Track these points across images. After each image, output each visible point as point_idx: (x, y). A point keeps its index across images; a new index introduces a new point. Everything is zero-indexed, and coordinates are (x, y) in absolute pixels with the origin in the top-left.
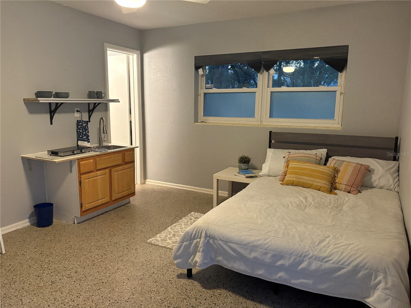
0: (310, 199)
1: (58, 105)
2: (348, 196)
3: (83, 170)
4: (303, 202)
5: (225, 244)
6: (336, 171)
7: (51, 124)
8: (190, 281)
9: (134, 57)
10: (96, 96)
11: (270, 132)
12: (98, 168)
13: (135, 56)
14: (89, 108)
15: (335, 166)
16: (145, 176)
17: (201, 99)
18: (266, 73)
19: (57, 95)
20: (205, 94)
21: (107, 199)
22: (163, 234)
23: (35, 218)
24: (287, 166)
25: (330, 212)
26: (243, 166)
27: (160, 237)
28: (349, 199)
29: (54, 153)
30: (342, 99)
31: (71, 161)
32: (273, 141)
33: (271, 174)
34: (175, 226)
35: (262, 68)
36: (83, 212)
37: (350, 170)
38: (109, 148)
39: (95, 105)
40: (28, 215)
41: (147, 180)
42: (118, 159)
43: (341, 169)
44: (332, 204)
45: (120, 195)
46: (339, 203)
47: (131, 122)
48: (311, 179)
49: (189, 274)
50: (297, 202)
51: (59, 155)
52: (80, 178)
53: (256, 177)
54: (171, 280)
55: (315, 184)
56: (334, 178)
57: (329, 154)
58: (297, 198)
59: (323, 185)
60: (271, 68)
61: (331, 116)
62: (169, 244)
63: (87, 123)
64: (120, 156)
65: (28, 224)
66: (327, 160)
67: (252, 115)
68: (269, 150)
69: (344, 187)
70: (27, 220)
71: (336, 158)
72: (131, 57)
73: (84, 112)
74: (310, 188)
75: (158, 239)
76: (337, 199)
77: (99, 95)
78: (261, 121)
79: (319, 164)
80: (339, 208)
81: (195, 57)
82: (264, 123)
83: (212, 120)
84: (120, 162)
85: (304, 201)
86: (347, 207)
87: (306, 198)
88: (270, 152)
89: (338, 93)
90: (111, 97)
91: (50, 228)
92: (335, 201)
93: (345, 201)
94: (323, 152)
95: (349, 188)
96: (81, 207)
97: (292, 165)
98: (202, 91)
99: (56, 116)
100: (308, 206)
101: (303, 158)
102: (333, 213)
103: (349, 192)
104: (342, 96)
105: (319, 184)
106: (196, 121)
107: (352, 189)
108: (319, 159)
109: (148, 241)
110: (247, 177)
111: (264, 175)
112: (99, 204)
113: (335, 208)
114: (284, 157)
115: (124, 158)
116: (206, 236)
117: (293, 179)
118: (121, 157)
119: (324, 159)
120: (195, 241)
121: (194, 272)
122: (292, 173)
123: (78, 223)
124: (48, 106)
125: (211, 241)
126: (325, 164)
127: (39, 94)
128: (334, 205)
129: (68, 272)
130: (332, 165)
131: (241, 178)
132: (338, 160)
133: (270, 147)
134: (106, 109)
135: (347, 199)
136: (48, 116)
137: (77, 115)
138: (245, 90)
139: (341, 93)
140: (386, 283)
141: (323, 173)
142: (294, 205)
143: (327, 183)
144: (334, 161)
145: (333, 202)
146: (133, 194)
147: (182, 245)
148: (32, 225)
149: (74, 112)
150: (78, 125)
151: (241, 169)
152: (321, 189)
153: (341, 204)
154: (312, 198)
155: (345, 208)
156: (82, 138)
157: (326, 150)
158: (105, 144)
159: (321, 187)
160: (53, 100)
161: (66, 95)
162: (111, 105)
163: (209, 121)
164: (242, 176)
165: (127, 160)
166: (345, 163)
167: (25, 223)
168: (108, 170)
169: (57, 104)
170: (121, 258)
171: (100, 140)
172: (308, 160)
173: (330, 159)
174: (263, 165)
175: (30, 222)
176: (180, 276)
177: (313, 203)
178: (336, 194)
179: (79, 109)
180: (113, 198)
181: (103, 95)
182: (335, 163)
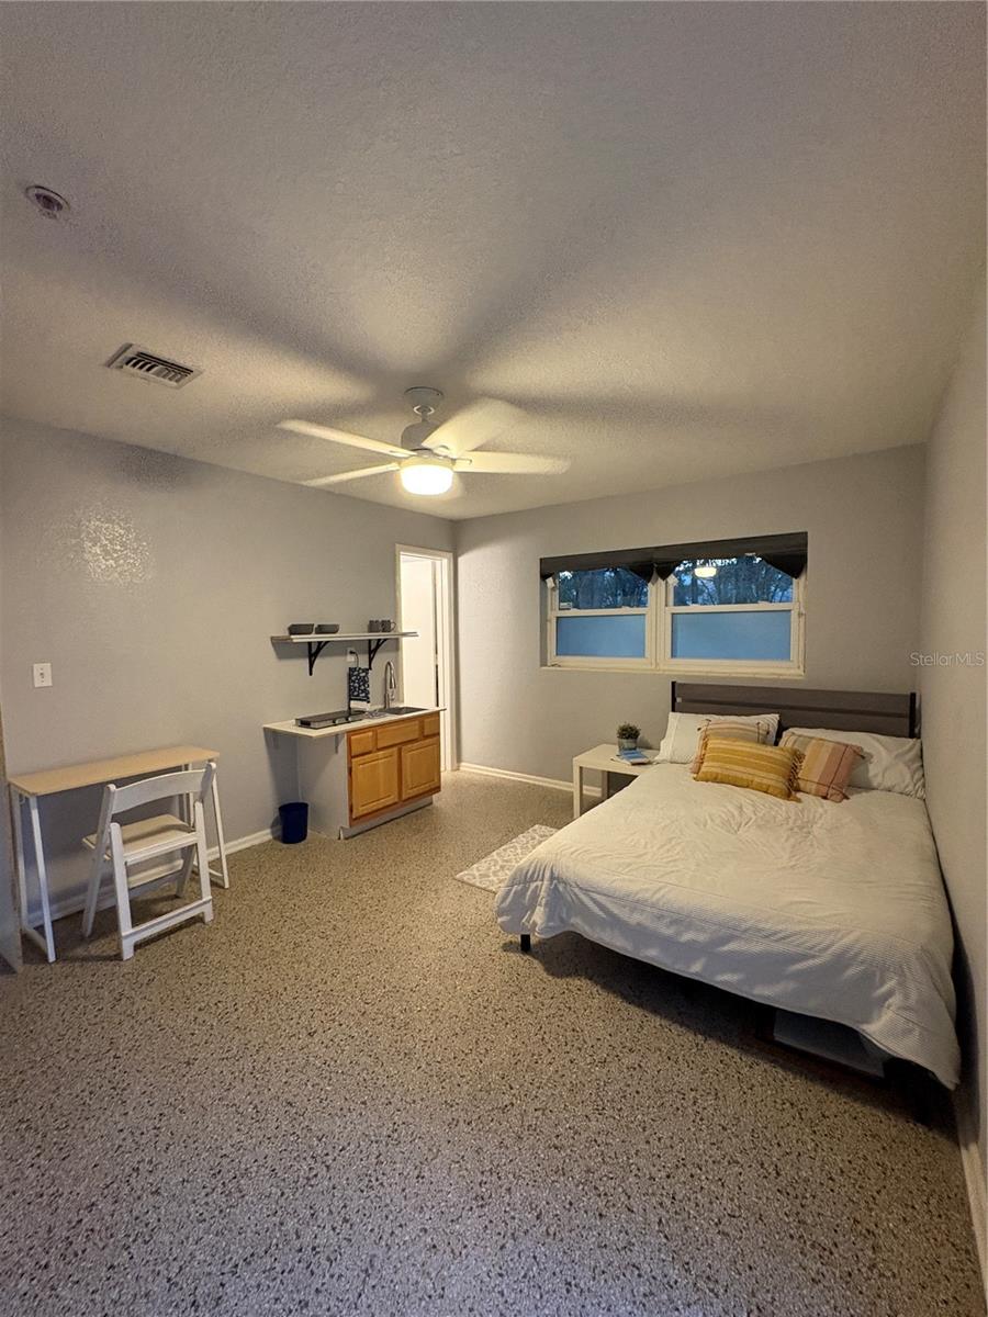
0: (748, 810)
1: (321, 645)
2: (822, 806)
3: (355, 750)
4: (733, 816)
5: (585, 893)
6: (798, 756)
7: (311, 674)
8: (527, 957)
9: (443, 563)
10: (381, 628)
11: (673, 683)
12: (380, 746)
13: (445, 561)
14: (370, 647)
15: (796, 747)
16: (458, 757)
17: (552, 627)
18: (661, 582)
19: (321, 630)
20: (558, 618)
21: (393, 798)
22: (483, 865)
23: (279, 827)
24: (705, 745)
25: (787, 840)
26: (627, 743)
27: (478, 870)
28: (826, 811)
29: (305, 723)
30: (802, 624)
31: (337, 736)
32: (679, 700)
33: (676, 758)
34: (504, 850)
35: (655, 574)
36: (353, 820)
37: (825, 756)
38: (398, 711)
39: (379, 643)
40: (271, 822)
41: (463, 764)
42: (413, 731)
43: (808, 753)
44: (791, 821)
45: (415, 791)
46: (805, 820)
47: (437, 667)
48: (750, 771)
49: (525, 945)
50: (723, 815)
52: (350, 762)
53: (649, 763)
54: (493, 953)
55: (757, 780)
56: (794, 769)
57: (784, 725)
58: (725, 807)
59: (773, 783)
60: (669, 574)
61: (784, 655)
62: (492, 882)
63: (366, 671)
64: (416, 725)
65: (270, 837)
66: (779, 735)
67: (640, 652)
68: (671, 713)
69: (814, 786)
70: (268, 831)
71: (798, 731)
72: (438, 563)
73: (364, 653)
74: (747, 787)
75: (474, 873)
76: (803, 810)
77: (385, 626)
78: (657, 664)
79: (764, 743)
80: (805, 830)
81: (541, 560)
82: (662, 667)
83: (572, 662)
84: (416, 736)
85: (736, 813)
86: (821, 828)
87: (740, 808)
88: (675, 719)
89: (794, 615)
90: (404, 631)
91: (301, 845)
92: (796, 814)
93: (818, 815)
94: (771, 720)
95: (824, 790)
96: (351, 811)
97: (713, 743)
98: (553, 614)
99: (318, 662)
100: (744, 823)
101: (735, 731)
102: (792, 840)
103: (825, 798)
104: (802, 619)
105: (765, 781)
106: (544, 663)
107: (831, 791)
108: (765, 733)
109: (458, 876)
110: (634, 764)
111: (663, 761)
112: (381, 806)
113: (796, 829)
114: (699, 729)
115: (422, 728)
117: (719, 771)
118: (417, 727)
119: (773, 732)
120: (533, 886)
121: (533, 940)
122: (713, 759)
123: (346, 839)
124: (307, 646)
125: (561, 888)
126: (776, 744)
127: (294, 630)
128: (794, 823)
130: (789, 745)
131: (623, 766)
132: (800, 736)
133: (673, 710)
134: (396, 646)
135: (820, 810)
136: (306, 662)
137: (351, 659)
138: (625, 610)
139: (800, 615)
140: (906, 997)
141: (774, 761)
142: (718, 821)
143: (781, 779)
144: (794, 738)
145: (793, 817)
146: (437, 789)
147: (510, 890)
148: (275, 838)
149: (346, 654)
150: (350, 676)
151: (622, 748)
152: (770, 790)
153: (808, 822)
154: (751, 808)
155: (816, 830)
156: (358, 695)
157: (777, 716)
158: (394, 705)
159: (769, 786)
160: (314, 638)
161: (333, 629)
162: (405, 641)
163: (565, 664)
164: (624, 761)
165: (429, 731)
166: (814, 741)
167: (265, 835)
168: (395, 749)
169: (320, 643)
170: (409, 907)
171: (386, 699)
172: (743, 736)
173: (784, 733)
174: (662, 742)
175: (273, 833)
176: (507, 947)
177: (754, 818)
178: (799, 801)
179: (353, 649)
180: (404, 797)
181: (392, 626)
182: (795, 742)
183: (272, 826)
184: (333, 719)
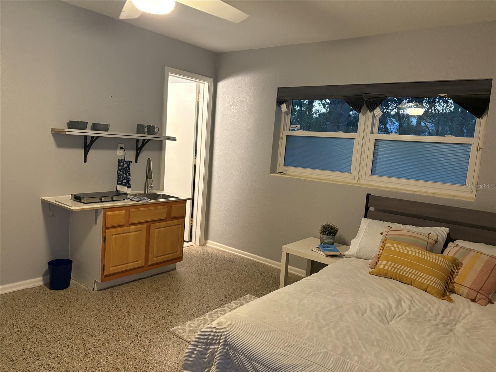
0: (405, 305)
1: (93, 139)
2: (469, 308)
3: (109, 223)
4: (391, 308)
5: (249, 361)
6: (456, 264)
7: (85, 161)
9: (205, 86)
10: (146, 131)
11: (368, 195)
12: (132, 221)
13: (207, 84)
14: (137, 145)
15: (456, 256)
16: (206, 235)
17: (283, 143)
18: (369, 114)
19: (95, 127)
20: (288, 137)
21: (141, 263)
24: (383, 247)
25: (429, 335)
26: (326, 238)
27: (190, 326)
28: (471, 313)
29: (77, 198)
30: (479, 156)
31: (97, 210)
32: (372, 209)
33: (361, 255)
35: (365, 107)
36: (105, 277)
37: (479, 266)
38: (156, 196)
39: (145, 142)
40: (43, 273)
41: (209, 241)
42: (162, 213)
43: (465, 262)
44: (439, 318)
45: (160, 259)
46: (452, 318)
47: (195, 166)
48: (414, 271)
50: (382, 306)
51: (82, 201)
52: (104, 232)
53: (341, 256)
55: (419, 279)
56: (452, 274)
57: (452, 236)
58: (386, 298)
59: (431, 284)
60: (377, 107)
61: (461, 180)
63: (129, 163)
64: (164, 209)
65: (41, 283)
66: (446, 246)
67: (347, 170)
68: (364, 219)
69: (466, 290)
70: (41, 278)
71: (461, 243)
72: (202, 85)
73: (131, 149)
74: (411, 284)
75: (186, 328)
76: (451, 311)
77: (151, 130)
78: (359, 179)
79: (431, 250)
80: (449, 327)
81: (278, 88)
82: (363, 182)
83: (295, 172)
84: (164, 216)
85: (394, 306)
86: (462, 326)
87: (399, 302)
88: (365, 223)
89: (473, 148)
90: (168, 135)
91: (62, 292)
92: (446, 313)
93: (463, 315)
94: (442, 232)
95: (473, 294)
96: (103, 269)
97: (389, 246)
98: (285, 133)
99: (92, 153)
100: (397, 315)
101: (408, 238)
102: (433, 335)
103: (474, 301)
104: (480, 153)
105: (425, 282)
106: (273, 170)
107: (479, 296)
108: (433, 242)
109: (171, 330)
110: (327, 256)
111: (352, 256)
112: (129, 268)
113: (441, 326)
114: (382, 234)
115: (169, 212)
116: (225, 344)
117: (389, 268)
118: (165, 210)
119: (442, 241)
120: (212, 348)
122: (387, 259)
123: (99, 290)
124: (84, 138)
125: (231, 353)
126: (442, 252)
127: (72, 125)
128: (441, 320)
129: (49, 361)
130: (451, 254)
131: (320, 256)
132: (462, 248)
133: (366, 216)
134: (160, 147)
135: (467, 311)
136: (82, 152)
137: (120, 153)
138: (340, 134)
139: (479, 148)
141: (433, 265)
142: (376, 311)
143: (438, 281)
144: (456, 249)
145: (442, 314)
146: (180, 259)
147: (195, 349)
148: (45, 285)
149: (116, 149)
150: (119, 165)
151: (322, 242)
152: (428, 290)
153: (453, 320)
154: (408, 303)
155: (459, 328)
156: (122, 181)
157: (447, 229)
158: (153, 191)
159: (428, 286)
160: (89, 132)
161: (106, 128)
162: (168, 142)
163: (290, 173)
164: (321, 253)
165: (174, 214)
166: (472, 254)
167: (37, 282)
168: (145, 226)
169: (93, 137)
170: (125, 351)
171: (146, 187)
172: (414, 243)
173: (450, 244)
174: (352, 241)
175: (43, 281)
177: (408, 311)
178: (451, 301)
179: (123, 146)
180: (150, 263)
181: (156, 130)
182: (457, 252)
183: (44, 275)
184: (100, 197)
